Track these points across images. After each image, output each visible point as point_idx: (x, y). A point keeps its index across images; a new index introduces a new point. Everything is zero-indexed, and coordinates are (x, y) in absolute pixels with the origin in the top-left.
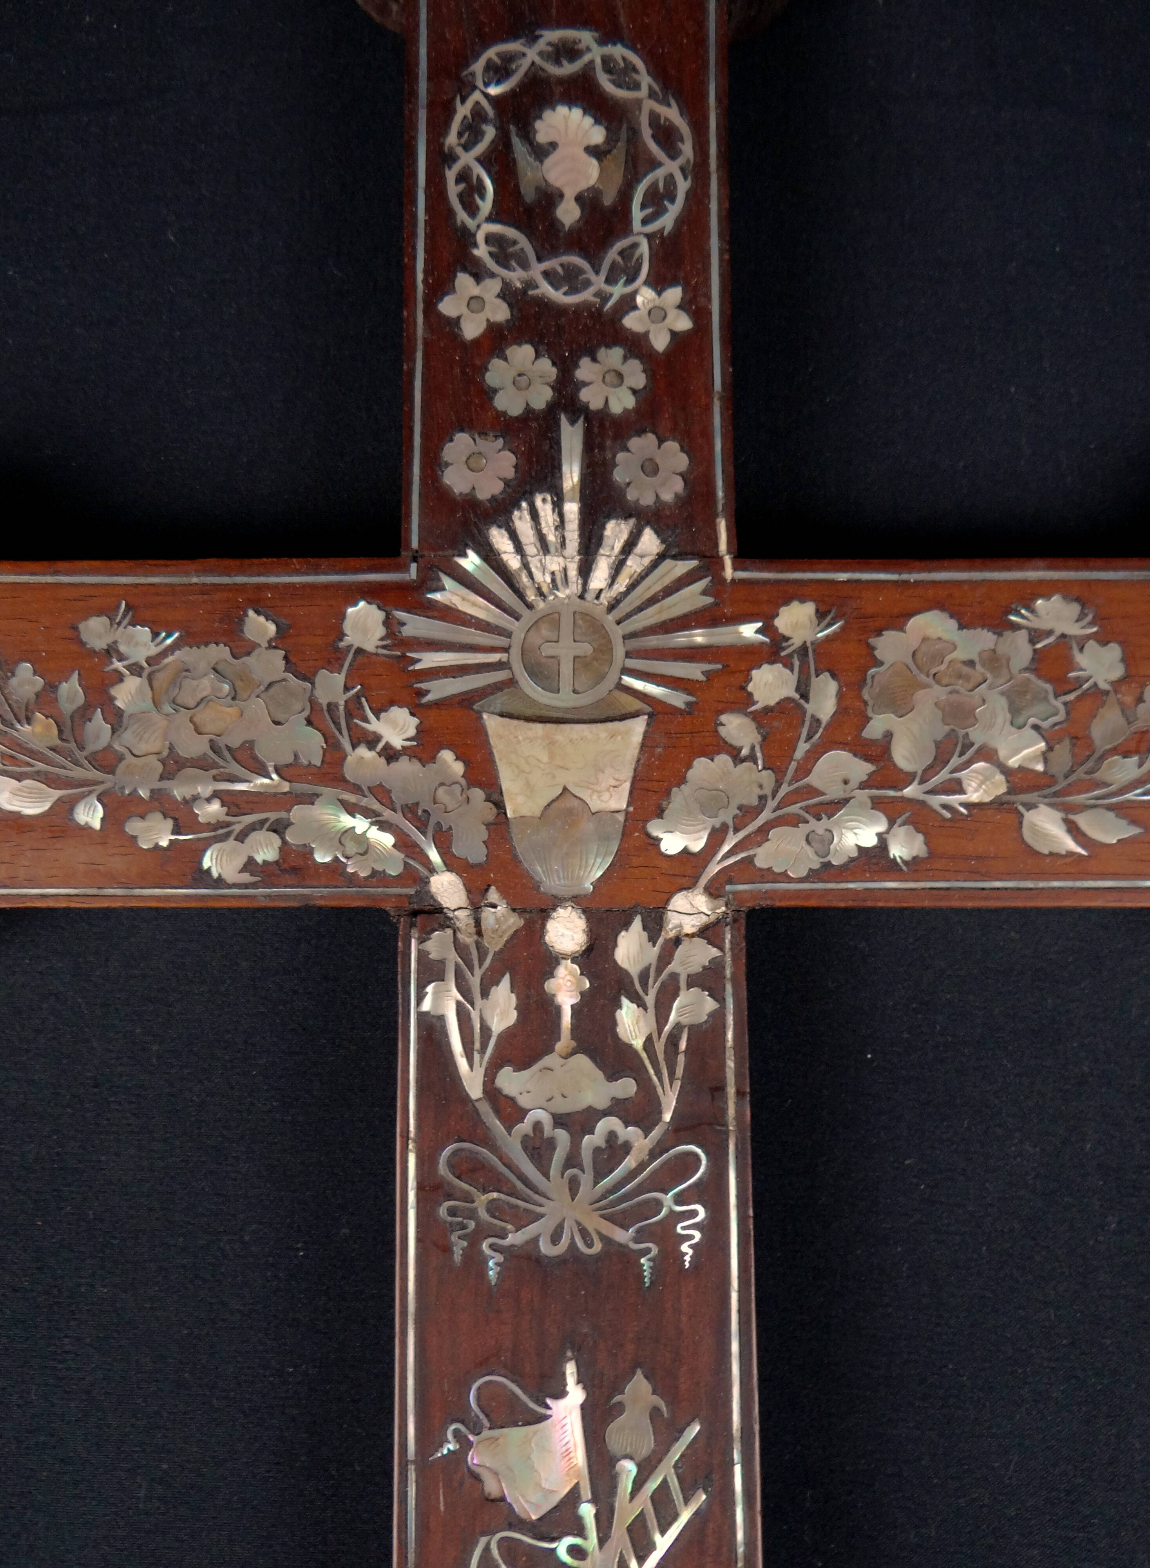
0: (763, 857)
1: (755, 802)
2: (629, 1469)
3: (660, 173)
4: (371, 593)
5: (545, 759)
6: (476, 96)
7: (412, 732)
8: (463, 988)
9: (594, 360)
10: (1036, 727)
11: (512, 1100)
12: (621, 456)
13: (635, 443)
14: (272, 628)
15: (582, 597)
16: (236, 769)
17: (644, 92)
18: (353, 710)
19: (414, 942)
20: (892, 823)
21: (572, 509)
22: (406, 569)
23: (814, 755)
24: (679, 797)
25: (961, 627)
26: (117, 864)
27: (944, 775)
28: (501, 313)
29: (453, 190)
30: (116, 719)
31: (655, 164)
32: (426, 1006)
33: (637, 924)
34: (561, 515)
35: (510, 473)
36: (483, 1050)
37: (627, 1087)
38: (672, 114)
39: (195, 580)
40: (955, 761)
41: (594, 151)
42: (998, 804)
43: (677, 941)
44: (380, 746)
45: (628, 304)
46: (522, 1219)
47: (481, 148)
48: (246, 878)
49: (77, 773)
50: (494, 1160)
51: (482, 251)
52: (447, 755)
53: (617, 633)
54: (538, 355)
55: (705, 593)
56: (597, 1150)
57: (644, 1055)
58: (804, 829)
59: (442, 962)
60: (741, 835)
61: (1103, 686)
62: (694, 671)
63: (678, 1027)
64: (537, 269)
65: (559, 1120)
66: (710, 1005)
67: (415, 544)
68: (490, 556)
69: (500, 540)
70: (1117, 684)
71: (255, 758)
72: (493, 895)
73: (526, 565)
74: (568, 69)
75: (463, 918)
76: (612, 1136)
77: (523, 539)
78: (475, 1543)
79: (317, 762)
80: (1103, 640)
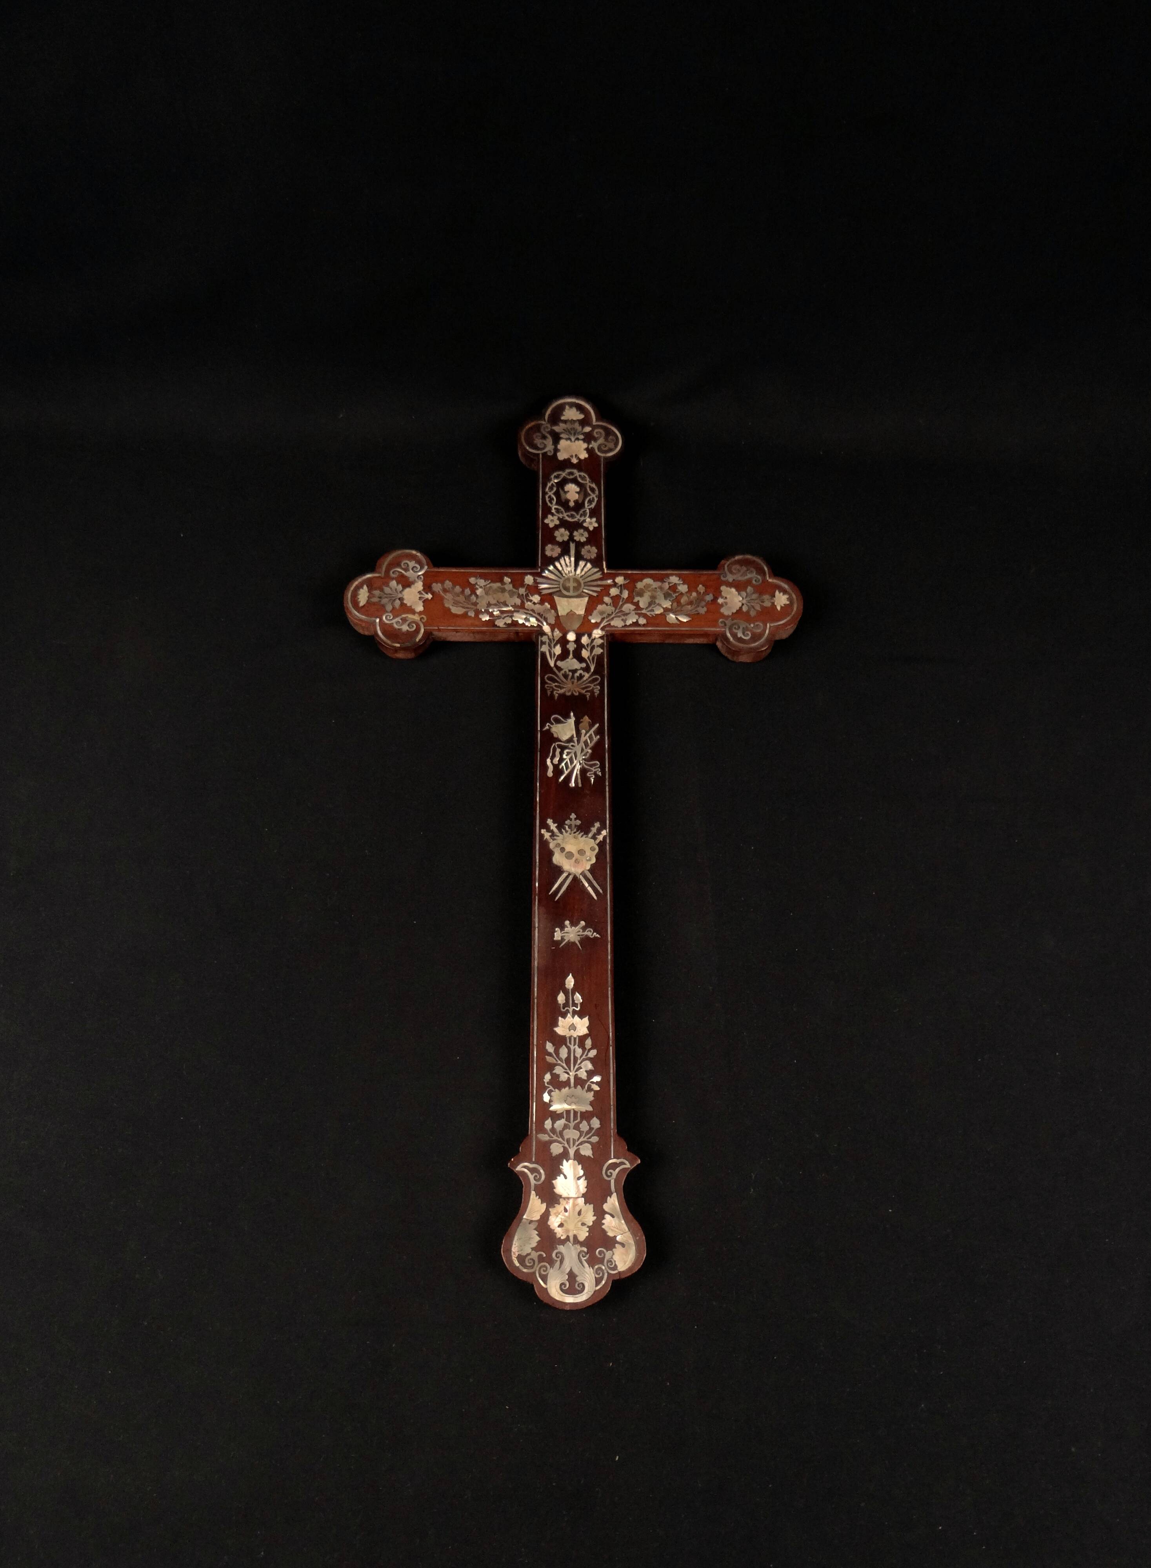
0: (612, 623)
1: (611, 613)
2: (583, 731)
3: (591, 497)
4: (531, 574)
5: (567, 604)
6: (552, 482)
7: (539, 599)
8: (550, 645)
9: (577, 531)
10: (670, 600)
11: (560, 667)
12: (583, 550)
13: (586, 547)
14: (510, 580)
15: (575, 575)
16: (502, 605)
17: (588, 482)
18: (527, 595)
19: (540, 638)
20: (639, 617)
21: (573, 559)
22: (538, 570)
23: (622, 606)
24: (595, 612)
25: (654, 581)
26: (477, 623)
27: (650, 608)
28: (558, 522)
29: (547, 500)
30: (477, 596)
31: (590, 495)
32: (541, 650)
33: (586, 636)
34: (570, 560)
35: (560, 552)
36: (554, 657)
37: (584, 665)
38: (594, 486)
39: (493, 571)
40: (653, 606)
41: (577, 492)
42: (661, 614)
43: (595, 639)
44: (533, 602)
45: (584, 521)
46: (561, 688)
47: (553, 492)
48: (504, 626)
49: (469, 606)
50: (556, 678)
51: (553, 511)
52: (547, 604)
53: (582, 582)
54: (565, 531)
55: (601, 575)
56: (577, 677)
57: (588, 660)
58: (621, 618)
59: (546, 642)
60: (608, 619)
61: (683, 593)
62: (598, 589)
63: (595, 655)
64: (565, 515)
65: (569, 671)
66: (602, 651)
67: (540, 565)
68: (555, 567)
69: (557, 564)
70: (686, 593)
71: (506, 604)
72: (556, 630)
73: (563, 569)
74: (571, 477)
75: (550, 634)
76: (581, 674)
77: (562, 565)
78: (552, 745)
79: (519, 604)
80: (683, 584)
